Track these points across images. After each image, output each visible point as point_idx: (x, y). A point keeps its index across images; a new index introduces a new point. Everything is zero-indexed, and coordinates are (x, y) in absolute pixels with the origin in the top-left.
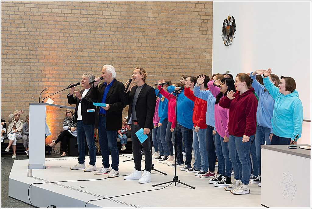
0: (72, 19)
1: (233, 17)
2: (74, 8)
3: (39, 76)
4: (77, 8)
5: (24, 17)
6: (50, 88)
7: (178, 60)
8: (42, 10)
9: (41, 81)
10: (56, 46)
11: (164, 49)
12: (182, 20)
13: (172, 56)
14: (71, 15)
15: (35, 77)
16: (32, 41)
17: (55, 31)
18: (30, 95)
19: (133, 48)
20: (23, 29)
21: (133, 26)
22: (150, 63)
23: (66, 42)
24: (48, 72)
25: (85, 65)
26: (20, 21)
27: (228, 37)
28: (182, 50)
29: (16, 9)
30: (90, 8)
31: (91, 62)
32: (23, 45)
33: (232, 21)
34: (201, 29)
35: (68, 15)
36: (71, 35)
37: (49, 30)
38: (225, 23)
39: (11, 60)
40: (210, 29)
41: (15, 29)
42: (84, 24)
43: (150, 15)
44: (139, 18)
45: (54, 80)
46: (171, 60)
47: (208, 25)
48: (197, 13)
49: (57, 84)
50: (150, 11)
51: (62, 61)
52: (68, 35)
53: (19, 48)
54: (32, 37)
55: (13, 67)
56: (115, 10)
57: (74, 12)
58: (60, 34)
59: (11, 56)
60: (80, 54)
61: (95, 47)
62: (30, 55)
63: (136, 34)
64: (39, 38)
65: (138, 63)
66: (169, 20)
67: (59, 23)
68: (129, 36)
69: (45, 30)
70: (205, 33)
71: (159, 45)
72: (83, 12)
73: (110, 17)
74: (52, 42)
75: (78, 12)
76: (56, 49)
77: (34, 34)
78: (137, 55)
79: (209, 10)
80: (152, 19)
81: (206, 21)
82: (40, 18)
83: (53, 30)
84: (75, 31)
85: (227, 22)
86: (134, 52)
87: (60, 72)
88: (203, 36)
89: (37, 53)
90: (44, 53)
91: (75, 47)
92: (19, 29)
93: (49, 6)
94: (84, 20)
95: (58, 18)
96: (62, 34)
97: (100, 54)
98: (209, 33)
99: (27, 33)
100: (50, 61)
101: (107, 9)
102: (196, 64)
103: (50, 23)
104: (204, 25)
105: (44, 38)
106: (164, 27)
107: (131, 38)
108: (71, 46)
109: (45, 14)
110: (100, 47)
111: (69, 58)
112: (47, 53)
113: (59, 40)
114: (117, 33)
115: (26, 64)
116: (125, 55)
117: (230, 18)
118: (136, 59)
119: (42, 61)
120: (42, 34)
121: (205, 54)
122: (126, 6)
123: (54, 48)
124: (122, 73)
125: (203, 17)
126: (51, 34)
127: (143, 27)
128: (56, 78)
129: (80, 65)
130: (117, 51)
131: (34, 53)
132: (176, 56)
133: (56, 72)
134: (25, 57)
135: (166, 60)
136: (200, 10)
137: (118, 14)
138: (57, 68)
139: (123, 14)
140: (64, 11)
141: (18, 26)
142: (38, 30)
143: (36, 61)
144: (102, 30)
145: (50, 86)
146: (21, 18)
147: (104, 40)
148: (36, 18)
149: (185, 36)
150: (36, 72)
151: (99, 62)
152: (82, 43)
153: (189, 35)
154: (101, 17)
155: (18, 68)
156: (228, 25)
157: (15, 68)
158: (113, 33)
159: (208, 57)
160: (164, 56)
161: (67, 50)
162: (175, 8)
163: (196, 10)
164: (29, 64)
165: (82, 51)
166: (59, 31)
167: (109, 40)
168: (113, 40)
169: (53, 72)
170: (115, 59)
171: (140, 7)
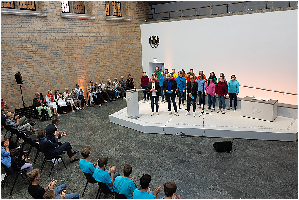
0: (86, 38)
1: (157, 36)
2: (86, 32)
3: (74, 68)
4: (88, 32)
5: (63, 38)
6: (80, 74)
7: (130, 54)
8: (72, 34)
9: (75, 71)
10: (80, 52)
11: (125, 49)
12: (130, 36)
13: (128, 52)
14: (85, 36)
15: (73, 69)
16: (68, 51)
17: (79, 44)
18: (71, 79)
19: (113, 50)
20: (64, 45)
21: (112, 39)
22: (120, 56)
23: (85, 50)
24: (78, 66)
25: (94, 60)
26: (62, 41)
27: (154, 44)
28: (131, 49)
29: (59, 34)
30: (94, 32)
31: (97, 58)
32: (65, 53)
33: (156, 38)
34: (137, 39)
35: (84, 36)
36: (87, 46)
37: (76, 44)
38: (151, 38)
39: (59, 62)
40: (140, 39)
41: (59, 45)
42: (92, 40)
43: (119, 34)
44: (114, 36)
45: (81, 69)
46: (128, 54)
47: (139, 37)
48: (135, 32)
49: (83, 71)
50: (118, 32)
51: (84, 59)
52: (85, 46)
53: (62, 55)
54: (69, 49)
55: (61, 66)
56: (105, 32)
57: (87, 34)
58: (82, 46)
59: (59, 60)
60: (92, 55)
61: (98, 51)
62: (68, 58)
63: (114, 43)
64: (72, 49)
65: (115, 57)
66: (126, 36)
67: (81, 40)
68: (111, 44)
69: (74, 44)
70: (139, 41)
71: (123, 48)
72: (91, 34)
73: (103, 36)
74: (78, 50)
75: (89, 34)
76: (81, 54)
77: (69, 47)
78: (115, 53)
79: (139, 31)
80: (119, 36)
81: (139, 36)
82: (71, 38)
83: (78, 44)
84: (88, 44)
85: (153, 38)
86: (114, 51)
87: (84, 65)
88: (138, 42)
89: (72, 56)
90: (75, 56)
91: (89, 52)
92: (61, 45)
93: (75, 32)
94: (92, 38)
95: (80, 38)
96: (83, 46)
97: (100, 54)
98: (140, 41)
99: (66, 47)
100: (78, 60)
101: (101, 32)
102: (137, 55)
103: (76, 40)
104: (138, 37)
105: (74, 48)
106: (124, 39)
107: (112, 45)
108: (87, 51)
109: (73, 36)
110: (100, 51)
111: (87, 57)
112: (77, 56)
113: (82, 49)
114: (106, 43)
115: (67, 63)
116: (110, 54)
117: (155, 37)
118: (114, 55)
119: (75, 60)
120: (73, 46)
121: (139, 50)
122: (109, 30)
123: (80, 53)
124: (110, 62)
125: (138, 34)
126: (77, 46)
127: (116, 40)
128: (82, 68)
129: (92, 60)
130: (107, 52)
131: (71, 57)
132: (130, 52)
133: (82, 65)
134: (66, 59)
135: (126, 54)
136: (136, 31)
137: (106, 34)
138: (82, 63)
139: (108, 34)
140: (82, 34)
141: (60, 43)
142: (71, 44)
143: (72, 61)
144: (100, 43)
145: (80, 72)
146: (61, 39)
147: (101, 47)
148: (69, 38)
149: (132, 43)
150: (72, 66)
151: (100, 58)
152: (92, 49)
153: (133, 42)
154: (99, 36)
155: (63, 65)
156: (154, 39)
157: (62, 66)
158: (105, 43)
159: (140, 51)
160: (125, 52)
161: (86, 53)
162: (127, 30)
163: (135, 31)
164: (68, 63)
165: (93, 54)
166: (81, 44)
167: (103, 47)
168: (105, 47)
169: (80, 65)
170: (107, 56)
171: (114, 30)
